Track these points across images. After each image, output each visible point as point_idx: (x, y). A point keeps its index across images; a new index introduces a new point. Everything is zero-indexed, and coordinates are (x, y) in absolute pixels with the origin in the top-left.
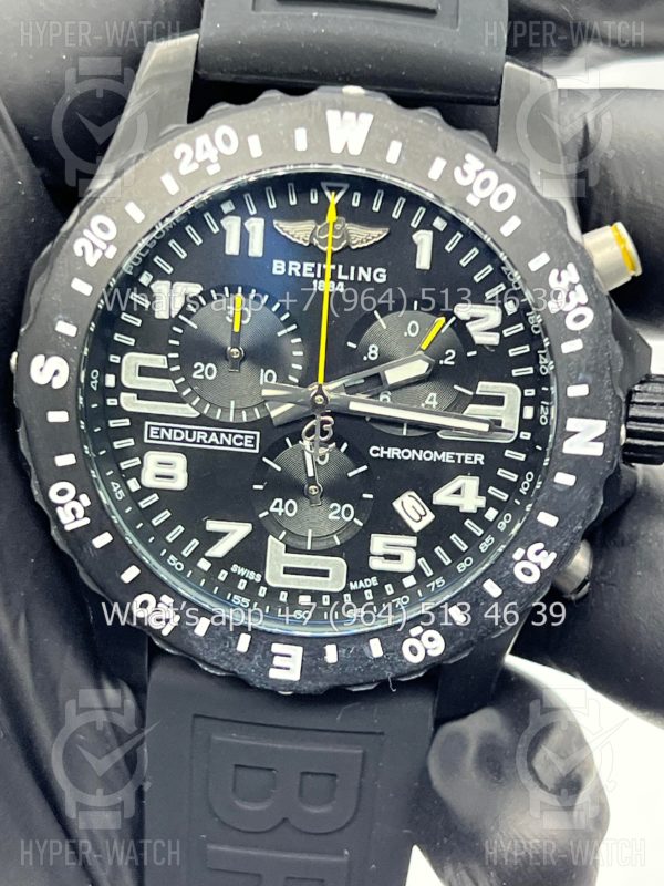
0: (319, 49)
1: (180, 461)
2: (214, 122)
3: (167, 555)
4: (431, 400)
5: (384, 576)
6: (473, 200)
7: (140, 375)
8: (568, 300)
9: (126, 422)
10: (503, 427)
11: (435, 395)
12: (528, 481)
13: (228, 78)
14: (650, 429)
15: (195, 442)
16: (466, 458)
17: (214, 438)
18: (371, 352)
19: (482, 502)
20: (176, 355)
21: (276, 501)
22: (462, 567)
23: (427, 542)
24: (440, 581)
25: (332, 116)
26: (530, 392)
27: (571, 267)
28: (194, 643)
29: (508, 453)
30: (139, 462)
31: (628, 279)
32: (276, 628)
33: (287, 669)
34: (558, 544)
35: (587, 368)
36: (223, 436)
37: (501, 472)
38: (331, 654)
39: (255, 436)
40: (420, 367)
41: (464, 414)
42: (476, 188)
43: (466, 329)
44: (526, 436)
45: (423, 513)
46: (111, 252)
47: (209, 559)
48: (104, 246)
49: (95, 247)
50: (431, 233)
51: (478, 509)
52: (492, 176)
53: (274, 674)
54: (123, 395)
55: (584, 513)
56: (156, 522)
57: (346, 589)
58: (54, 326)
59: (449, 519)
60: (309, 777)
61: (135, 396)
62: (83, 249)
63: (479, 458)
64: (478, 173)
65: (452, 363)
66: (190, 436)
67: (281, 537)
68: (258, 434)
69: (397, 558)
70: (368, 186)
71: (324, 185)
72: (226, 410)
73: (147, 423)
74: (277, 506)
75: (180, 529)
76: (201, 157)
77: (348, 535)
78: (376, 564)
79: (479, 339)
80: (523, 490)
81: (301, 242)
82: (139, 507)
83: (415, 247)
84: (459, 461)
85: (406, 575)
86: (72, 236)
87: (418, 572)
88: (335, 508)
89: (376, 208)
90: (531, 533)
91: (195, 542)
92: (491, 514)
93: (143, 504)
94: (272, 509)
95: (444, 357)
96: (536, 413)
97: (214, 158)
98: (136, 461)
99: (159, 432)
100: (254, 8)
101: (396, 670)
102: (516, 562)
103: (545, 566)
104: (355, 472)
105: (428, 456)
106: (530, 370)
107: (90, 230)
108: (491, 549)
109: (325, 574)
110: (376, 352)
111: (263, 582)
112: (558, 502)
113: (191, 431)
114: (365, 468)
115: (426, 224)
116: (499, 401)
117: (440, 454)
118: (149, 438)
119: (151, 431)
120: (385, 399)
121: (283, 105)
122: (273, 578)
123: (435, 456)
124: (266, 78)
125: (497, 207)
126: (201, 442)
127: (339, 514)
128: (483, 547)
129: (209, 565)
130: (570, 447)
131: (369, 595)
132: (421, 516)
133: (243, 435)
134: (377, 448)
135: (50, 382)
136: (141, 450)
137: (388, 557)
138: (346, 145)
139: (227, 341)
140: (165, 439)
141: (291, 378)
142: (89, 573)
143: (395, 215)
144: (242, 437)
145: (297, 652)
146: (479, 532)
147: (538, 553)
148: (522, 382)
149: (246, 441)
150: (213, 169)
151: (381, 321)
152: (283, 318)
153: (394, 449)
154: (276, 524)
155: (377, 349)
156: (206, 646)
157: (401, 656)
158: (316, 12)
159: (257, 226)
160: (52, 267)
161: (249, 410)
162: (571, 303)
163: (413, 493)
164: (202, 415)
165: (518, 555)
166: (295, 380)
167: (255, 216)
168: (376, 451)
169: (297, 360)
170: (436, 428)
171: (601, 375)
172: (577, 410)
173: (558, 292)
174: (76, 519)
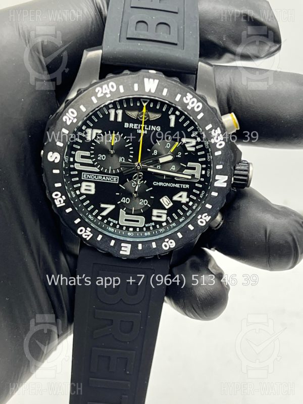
1: (93, 185)
2: (109, 80)
3: (88, 215)
4: (173, 168)
5: (156, 222)
6: (189, 108)
7: (81, 158)
8: (217, 139)
9: (76, 173)
10: (195, 177)
11: (174, 166)
12: (203, 194)
13: (112, 63)
14: (240, 178)
15: (98, 179)
16: (184, 186)
17: (104, 178)
18: (155, 152)
19: (188, 200)
20: (93, 152)
21: (123, 198)
22: (181, 220)
23: (170, 212)
24: (174, 224)
25: (146, 80)
26: (204, 166)
27: (219, 129)
28: (97, 243)
29: (196, 185)
31: (236, 131)
32: (122, 238)
33: (126, 251)
34: (212, 214)
35: (223, 160)
36: (107, 178)
37: (194, 191)
38: (140, 247)
40: (170, 158)
41: (183, 173)
42: (190, 104)
43: (185, 146)
44: (202, 179)
46: (75, 121)
47: (101, 216)
48: (72, 119)
49: (70, 119)
50: (175, 116)
51: (187, 202)
52: (195, 100)
53: (121, 252)
54: (75, 164)
55: (220, 205)
56: (84, 204)
57: (145, 226)
58: (56, 143)
59: (177, 205)
61: (79, 164)
63: (188, 186)
64: (191, 99)
65: (180, 156)
66: (97, 177)
67: (124, 210)
68: (118, 177)
69: (160, 217)
70: (155, 102)
71: (142, 100)
72: (108, 170)
73: (83, 173)
75: (92, 207)
76: (104, 92)
77: (145, 209)
78: (154, 218)
79: (189, 149)
80: (201, 197)
81: (134, 117)
82: (79, 199)
83: (169, 120)
84: (181, 187)
85: (163, 222)
86: (62, 115)
87: (167, 221)
88: (142, 201)
89: (158, 108)
90: (204, 210)
91: (97, 211)
92: (191, 204)
93: (81, 198)
94: (122, 201)
95: (178, 155)
96: (206, 173)
97: (108, 92)
98: (79, 185)
99: (87, 176)
100: (119, 42)
101: (160, 252)
102: (198, 219)
103: (207, 220)
104: (148, 190)
105: (172, 185)
106: (204, 159)
107: (68, 113)
108: (191, 215)
109: (138, 221)
110: (156, 153)
111: (118, 224)
112: (212, 201)
114: (152, 188)
115: (173, 113)
116: (194, 169)
118: (83, 178)
119: (84, 176)
120: (159, 167)
121: (130, 75)
122: (122, 222)
123: (174, 185)
125: (197, 110)
126: (100, 179)
127: (143, 203)
128: (188, 214)
129: (101, 218)
130: (216, 184)
131: (151, 228)
132: (169, 204)
133: (113, 177)
135: (54, 161)
136: (81, 181)
137: (158, 216)
138: (150, 90)
139: (109, 148)
140: (89, 178)
141: (129, 160)
142: (64, 220)
143: (164, 110)
145: (129, 246)
146: (187, 209)
147: (205, 216)
148: (202, 163)
149: (114, 179)
150: (108, 96)
152: (127, 141)
153: (161, 183)
154: (123, 205)
156: (100, 243)
157: (162, 248)
158: (139, 43)
159: (120, 112)
160: (56, 124)
161: (116, 170)
162: (218, 140)
163: (166, 197)
164: (101, 171)
165: (199, 217)
166: (131, 161)
167: (120, 109)
168: (155, 183)
169: (131, 154)
170: (174, 177)
171: (227, 162)
172: (219, 173)
173: (214, 136)
174: (61, 203)
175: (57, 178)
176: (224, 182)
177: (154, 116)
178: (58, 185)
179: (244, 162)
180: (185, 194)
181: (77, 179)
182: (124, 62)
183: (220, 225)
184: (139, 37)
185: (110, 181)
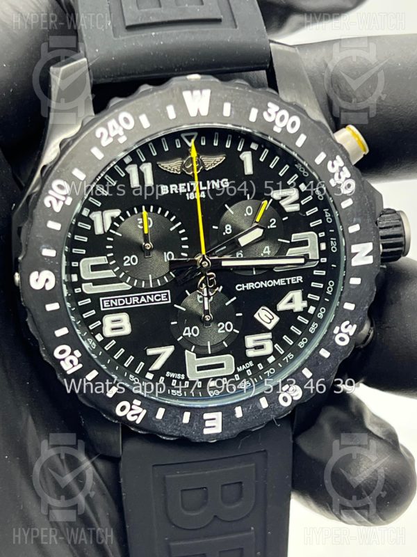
0: (162, 54)
1: (125, 317)
3: (128, 375)
4: (267, 250)
5: (257, 360)
6: (277, 129)
7: (92, 271)
9: (89, 301)
10: (310, 258)
11: (268, 247)
12: (331, 286)
13: (109, 80)
14: (391, 242)
15: (132, 304)
16: (292, 280)
17: (143, 299)
18: (227, 229)
19: (305, 304)
20: (112, 254)
21: (186, 329)
22: (301, 344)
23: (277, 334)
24: (290, 356)
25: (186, 94)
26: (322, 234)
27: (338, 157)
28: (157, 425)
29: (315, 272)
30: (100, 323)
31: (362, 156)
33: (214, 427)
34: (357, 319)
35: (357, 214)
36: (148, 297)
37: (313, 284)
38: (239, 412)
39: (167, 293)
40: (258, 233)
41: (287, 255)
42: (277, 122)
43: (280, 205)
44: (324, 260)
45: (271, 318)
46: (69, 201)
47: (151, 372)
48: (63, 198)
49: (58, 200)
50: (250, 152)
51: (304, 308)
52: (284, 112)
53: (206, 431)
54: (83, 285)
55: (368, 299)
56: (116, 357)
57: (236, 372)
58: (41, 253)
59: (288, 318)
60: (226, 487)
61: (91, 284)
62: (50, 202)
63: (300, 279)
64: (277, 112)
65: (275, 226)
66: (129, 301)
67: (192, 350)
68: (169, 291)
69: (262, 347)
70: (207, 133)
71: (183, 136)
72: (147, 282)
73: (101, 299)
74: (187, 332)
75: (132, 358)
76: (113, 134)
77: (231, 340)
78: (250, 353)
79: (288, 209)
81: (175, 172)
82: (105, 350)
83: (242, 162)
84: (289, 283)
85: (269, 356)
86: (41, 196)
87: (275, 353)
88: (221, 326)
89: (216, 144)
90: (341, 317)
91: (142, 364)
92: (312, 310)
93: (107, 348)
94: (184, 334)
95: (270, 224)
96: (328, 246)
97: (121, 133)
98: (99, 323)
99: (109, 303)
100: (115, 36)
101: (277, 413)
102: (336, 335)
103: (351, 334)
104: (229, 302)
105: (270, 283)
106: (320, 221)
107: (52, 189)
108: (317, 330)
109: (221, 366)
110: (230, 229)
112: (353, 295)
113: (128, 298)
114: (235, 298)
115: (246, 148)
116: (305, 243)
117: (277, 281)
118: (104, 307)
119: (105, 304)
120: (240, 256)
121: (155, 93)
122: (192, 374)
123: (274, 283)
124: (132, 77)
125: (291, 131)
126: (136, 303)
127: (224, 329)
128: (312, 330)
129: (153, 375)
130: (355, 262)
131: (249, 373)
132: (271, 320)
133: (160, 294)
134: (240, 285)
135: (44, 287)
136: (100, 316)
137: (256, 348)
138: (198, 111)
139: (141, 240)
140: (114, 306)
141: (183, 254)
143: (228, 146)
144: (159, 295)
145: (218, 415)
146: (307, 322)
147: (346, 327)
148: (317, 230)
149: (163, 297)
150: (122, 140)
151: (230, 210)
152: (172, 220)
153: (250, 284)
154: (189, 342)
155: (230, 227)
156: (164, 424)
157: (279, 404)
158: (153, 33)
159: (147, 168)
160: (32, 217)
161: (161, 278)
162: (341, 178)
163: (265, 308)
164: (133, 287)
165: (336, 330)
166: (186, 255)
167: (145, 162)
168: (240, 287)
169: (185, 243)
170: (271, 267)
171: (366, 217)
172: (355, 241)
173: (334, 174)
174: (74, 366)
175: (59, 319)
176: (368, 255)
178: (62, 332)
179: (388, 212)
180: (297, 295)
181: (93, 312)
182: (133, 74)
183: (371, 337)
184: (149, 21)
185: (155, 301)
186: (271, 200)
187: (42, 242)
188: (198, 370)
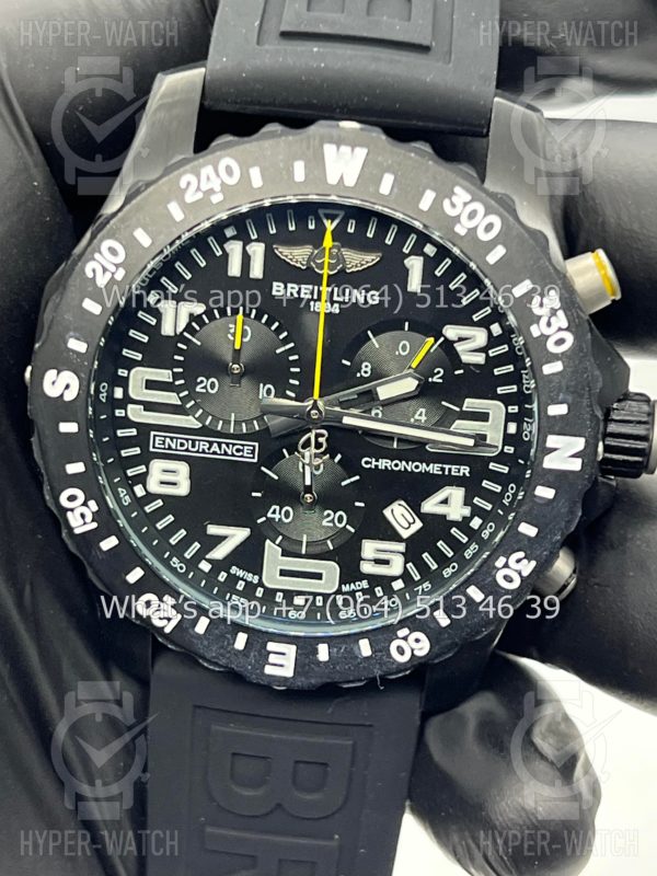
0: (318, 82)
1: (183, 469)
2: (218, 153)
3: (170, 558)
4: (420, 415)
5: (375, 580)
6: (460, 230)
7: (147, 388)
8: (549, 324)
9: (134, 432)
10: (488, 442)
11: (424, 410)
12: (510, 493)
14: (627, 445)
15: (198, 452)
16: (453, 470)
17: (215, 448)
18: (364, 369)
19: (467, 511)
20: (181, 370)
21: (273, 507)
22: (448, 572)
23: (415, 548)
24: (427, 585)
25: (329, 149)
26: (514, 409)
28: (195, 641)
29: (492, 466)
30: (145, 470)
31: (608, 303)
32: (272, 627)
33: (282, 666)
34: (538, 553)
35: (567, 389)
36: (224, 446)
37: (485, 483)
38: (323, 653)
39: (254, 446)
40: (409, 385)
41: (451, 429)
42: (464, 218)
43: (454, 349)
44: (510, 450)
45: (411, 521)
46: (120, 274)
47: (209, 561)
48: (113, 269)
49: (105, 270)
50: (422, 258)
51: (464, 518)
52: (479, 207)
53: (269, 670)
54: (130, 406)
55: (563, 526)
56: (160, 526)
57: (339, 592)
58: (66, 343)
59: (436, 527)
60: (301, 765)
61: (142, 407)
62: (94, 271)
63: (465, 470)
64: (465, 204)
65: (441, 381)
66: (193, 446)
67: (277, 542)
68: (257, 444)
69: (386, 562)
70: (362, 215)
71: (321, 212)
72: (226, 422)
73: (152, 433)
74: (274, 512)
75: (183, 533)
76: (205, 187)
77: (340, 541)
78: (367, 568)
79: (466, 358)
80: (506, 502)
81: (298, 265)
82: (144, 512)
83: (406, 272)
84: (447, 473)
85: (395, 578)
86: (83, 259)
87: (406, 576)
88: (329, 515)
89: (370, 235)
90: (513, 543)
91: (196, 546)
92: (476, 523)
93: (148, 509)
94: (269, 515)
95: (433, 375)
96: (520, 429)
97: (217, 188)
98: (142, 469)
99: (164, 441)
100: (258, 43)
101: (384, 668)
102: (498, 569)
103: (525, 573)
104: (348, 481)
105: (417, 467)
106: (514, 388)
107: (100, 253)
108: (475, 556)
109: (318, 576)
110: (368, 370)
111: (261, 584)
112: (538, 513)
113: (194, 441)
114: (357, 478)
115: (417, 250)
116: (483, 417)
117: (428, 466)
118: (154, 447)
119: (157, 441)
120: (377, 414)
121: (283, 138)
122: (272, 579)
123: (423, 467)
124: (269, 108)
125: (484, 236)
126: (204, 452)
127: (333, 521)
128: (468, 554)
129: (210, 566)
130: (549, 463)
132: (410, 524)
134: (369, 460)
135: (62, 395)
136: (146, 458)
137: (378, 562)
138: (342, 177)
139: (229, 357)
140: (170, 448)
141: (288, 393)
142: (96, 573)
143: (388, 241)
144: (241, 448)
145: (291, 650)
146: (465, 539)
147: (518, 561)
148: (507, 400)
149: (246, 451)
150: (216, 198)
151: (374, 340)
152: (281, 337)
153: (385, 460)
154: (272, 530)
155: (370, 367)
156: (206, 643)
157: (389, 655)
158: (315, 47)
159: (258, 251)
160: (65, 288)
161: (249, 422)
162: (553, 329)
163: (403, 503)
165: (500, 562)
166: (293, 395)
167: (256, 240)
168: (368, 462)
169: (294, 376)
170: (422, 443)
171: (581, 396)
172: (557, 429)
173: (540, 317)
174: (85, 523)
176: (573, 456)
177: (358, 260)
178: (75, 468)
179: (636, 397)
180: (457, 494)
181: (137, 451)
182: (269, 104)
183: (569, 588)
184: (316, 30)
185: (233, 455)
186: (442, 339)
187: (72, 327)
188: (281, 575)
